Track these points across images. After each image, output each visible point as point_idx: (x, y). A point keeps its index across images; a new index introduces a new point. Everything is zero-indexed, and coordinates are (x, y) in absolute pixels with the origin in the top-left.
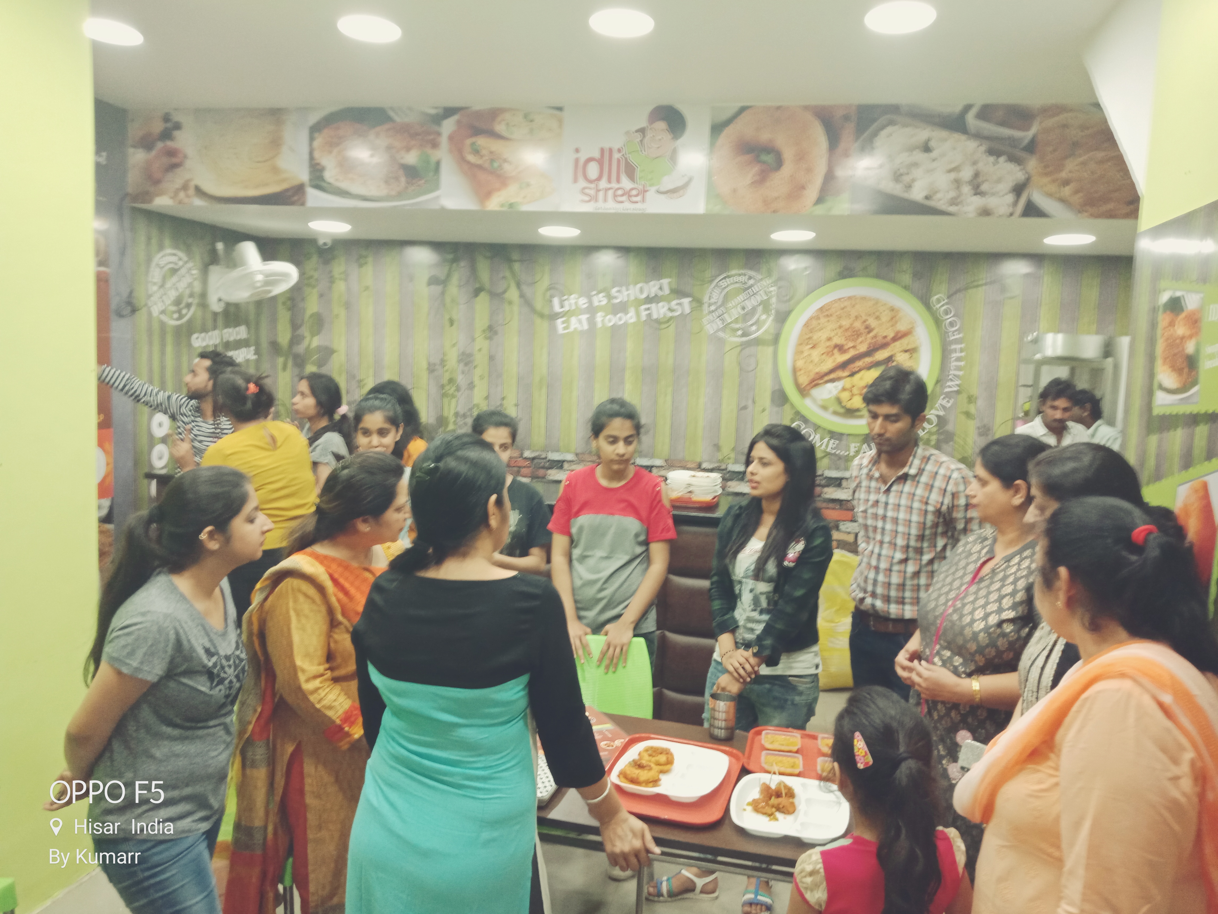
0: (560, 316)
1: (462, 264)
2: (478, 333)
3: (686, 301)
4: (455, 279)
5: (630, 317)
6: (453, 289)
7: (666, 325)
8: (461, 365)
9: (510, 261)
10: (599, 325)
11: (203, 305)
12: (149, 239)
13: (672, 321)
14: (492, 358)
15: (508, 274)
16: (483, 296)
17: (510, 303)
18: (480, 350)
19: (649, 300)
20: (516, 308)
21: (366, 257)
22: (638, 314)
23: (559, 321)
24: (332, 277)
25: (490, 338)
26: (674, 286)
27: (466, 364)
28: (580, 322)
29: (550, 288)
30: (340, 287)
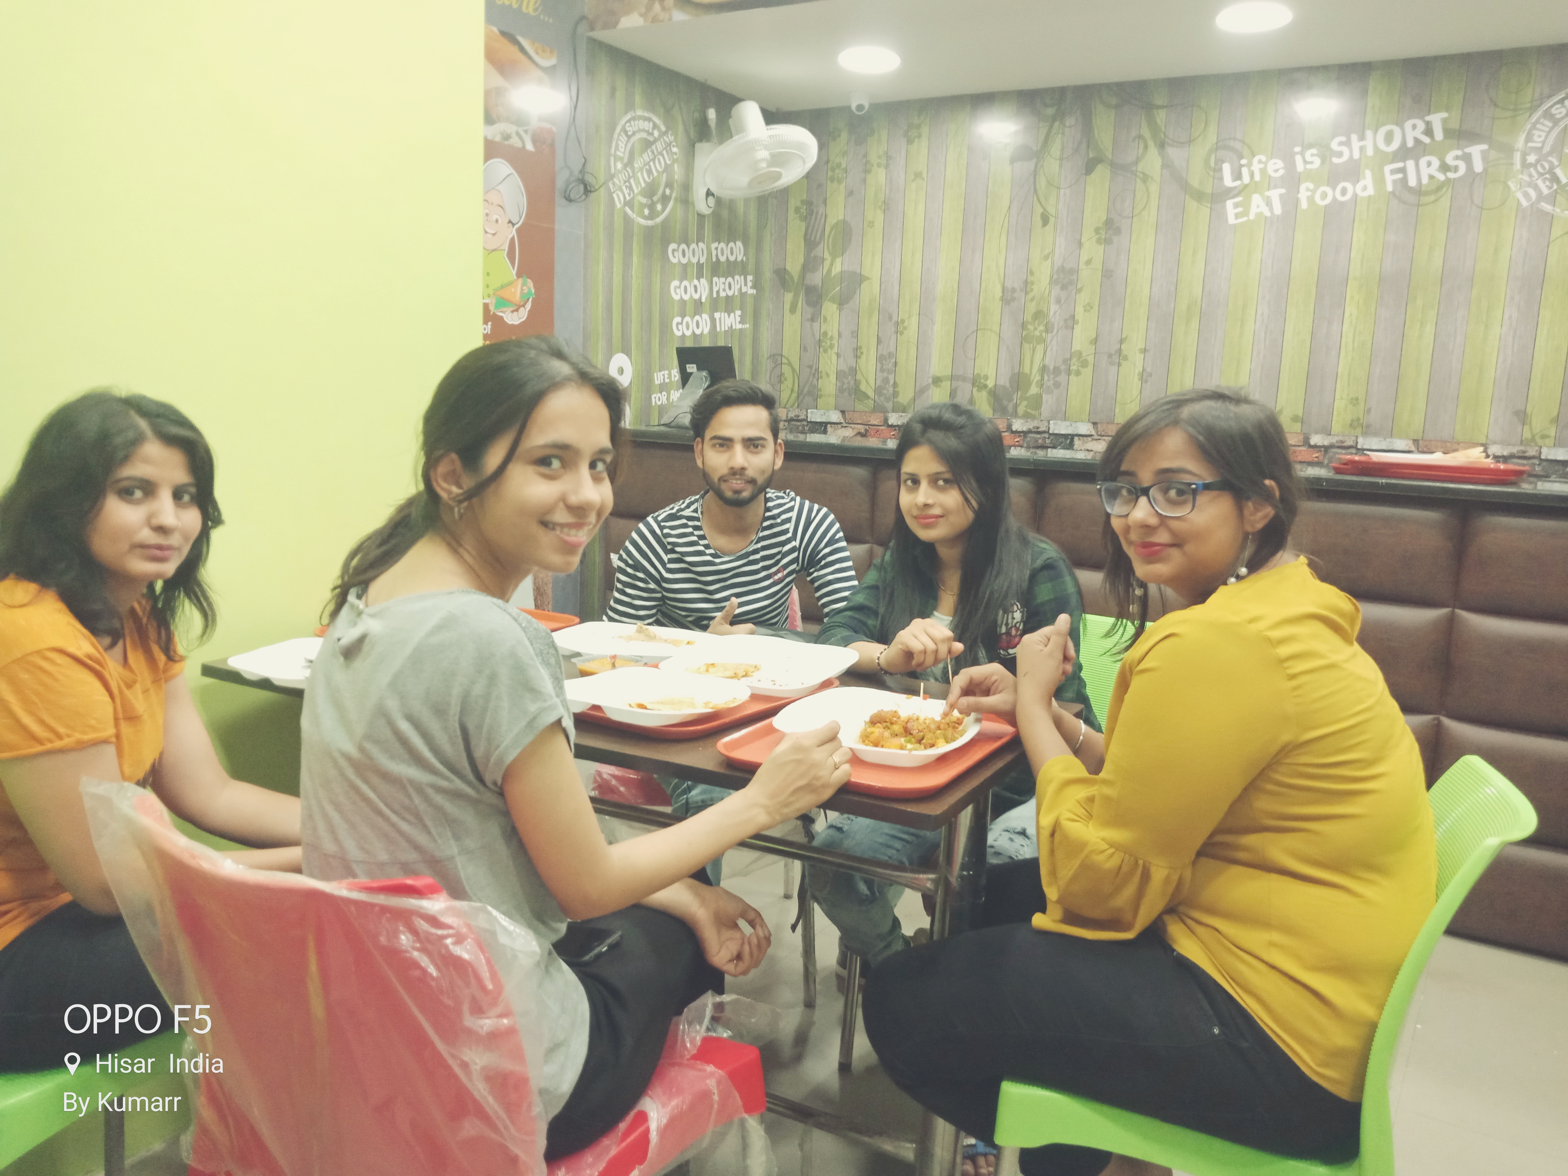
0: (1231, 195)
1: (1070, 121)
2: (1088, 234)
3: (1476, 151)
4: (1055, 149)
5: (1366, 187)
6: (1052, 165)
7: (1432, 198)
8: (1056, 291)
9: (1149, 108)
10: (1304, 205)
11: (686, 201)
12: (613, 91)
13: (1445, 189)
14: (1107, 274)
15: (1146, 132)
16: (1101, 172)
17: (1145, 178)
18: (1089, 262)
19: (1403, 153)
20: (1154, 188)
21: (919, 127)
22: (1379, 180)
23: (1230, 203)
24: (868, 162)
25: (1107, 241)
26: (1455, 125)
27: (1064, 287)
28: (1269, 203)
29: (1217, 148)
30: (879, 176)
